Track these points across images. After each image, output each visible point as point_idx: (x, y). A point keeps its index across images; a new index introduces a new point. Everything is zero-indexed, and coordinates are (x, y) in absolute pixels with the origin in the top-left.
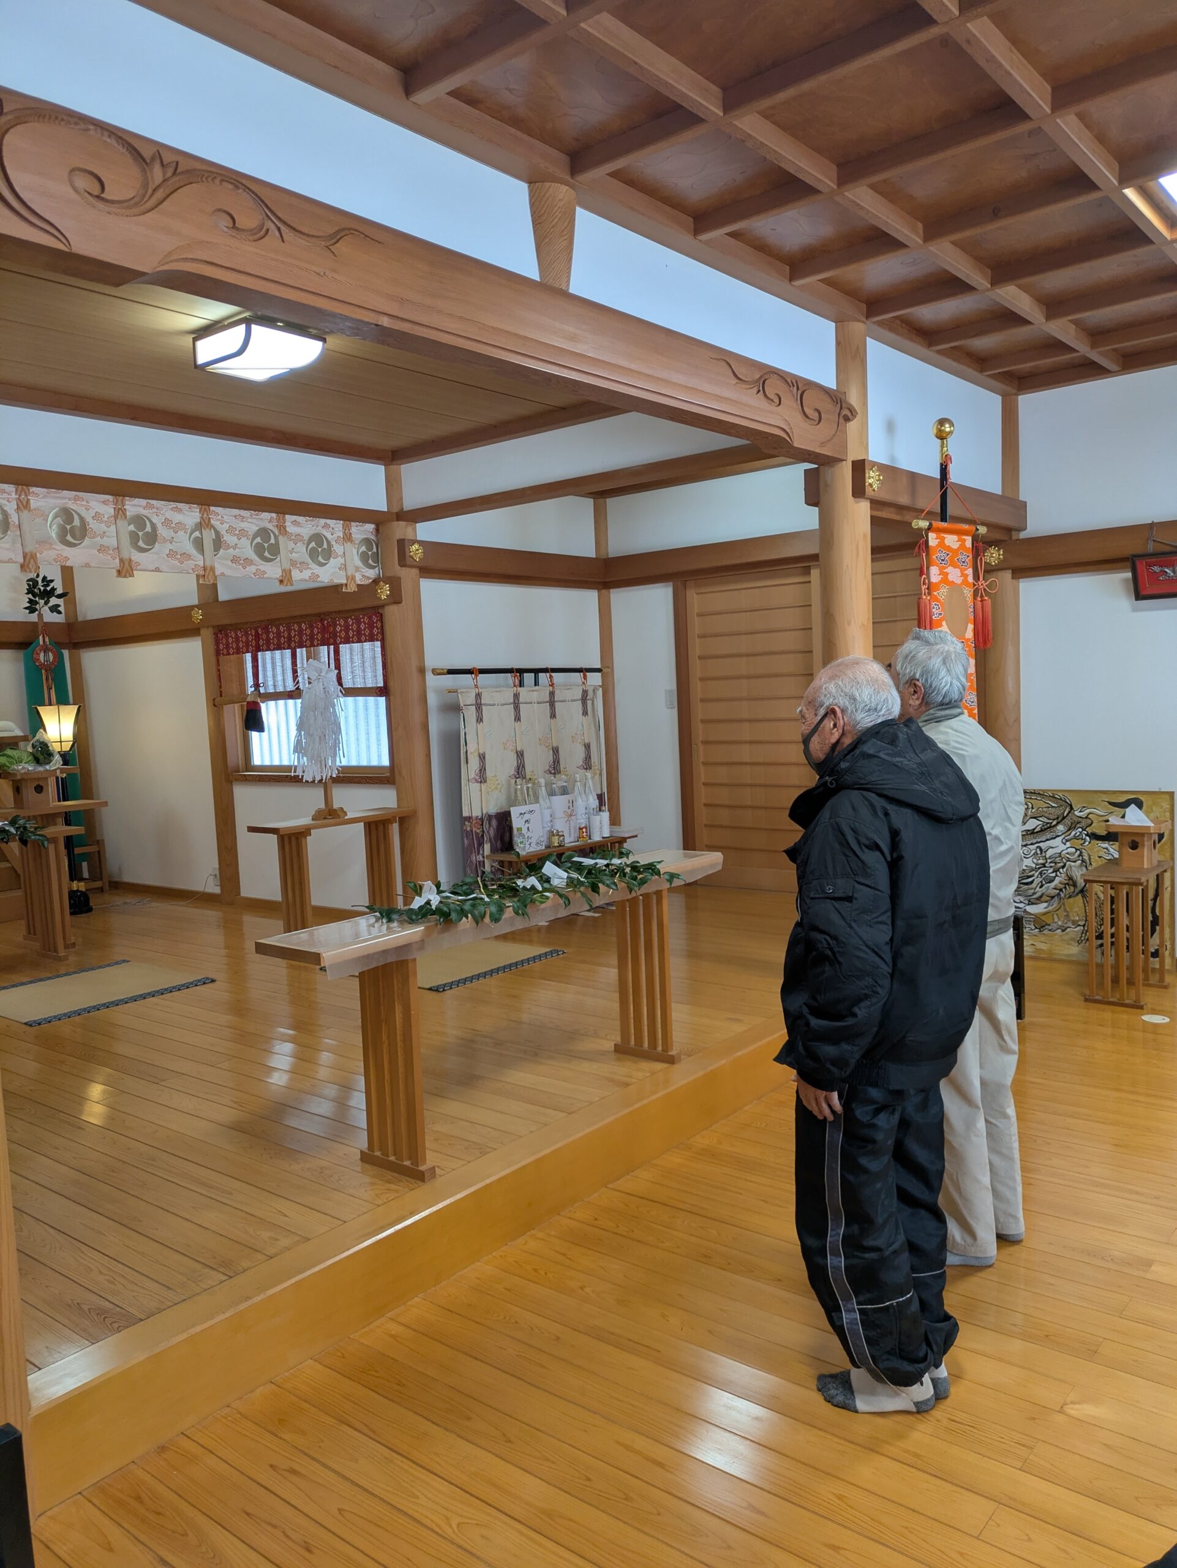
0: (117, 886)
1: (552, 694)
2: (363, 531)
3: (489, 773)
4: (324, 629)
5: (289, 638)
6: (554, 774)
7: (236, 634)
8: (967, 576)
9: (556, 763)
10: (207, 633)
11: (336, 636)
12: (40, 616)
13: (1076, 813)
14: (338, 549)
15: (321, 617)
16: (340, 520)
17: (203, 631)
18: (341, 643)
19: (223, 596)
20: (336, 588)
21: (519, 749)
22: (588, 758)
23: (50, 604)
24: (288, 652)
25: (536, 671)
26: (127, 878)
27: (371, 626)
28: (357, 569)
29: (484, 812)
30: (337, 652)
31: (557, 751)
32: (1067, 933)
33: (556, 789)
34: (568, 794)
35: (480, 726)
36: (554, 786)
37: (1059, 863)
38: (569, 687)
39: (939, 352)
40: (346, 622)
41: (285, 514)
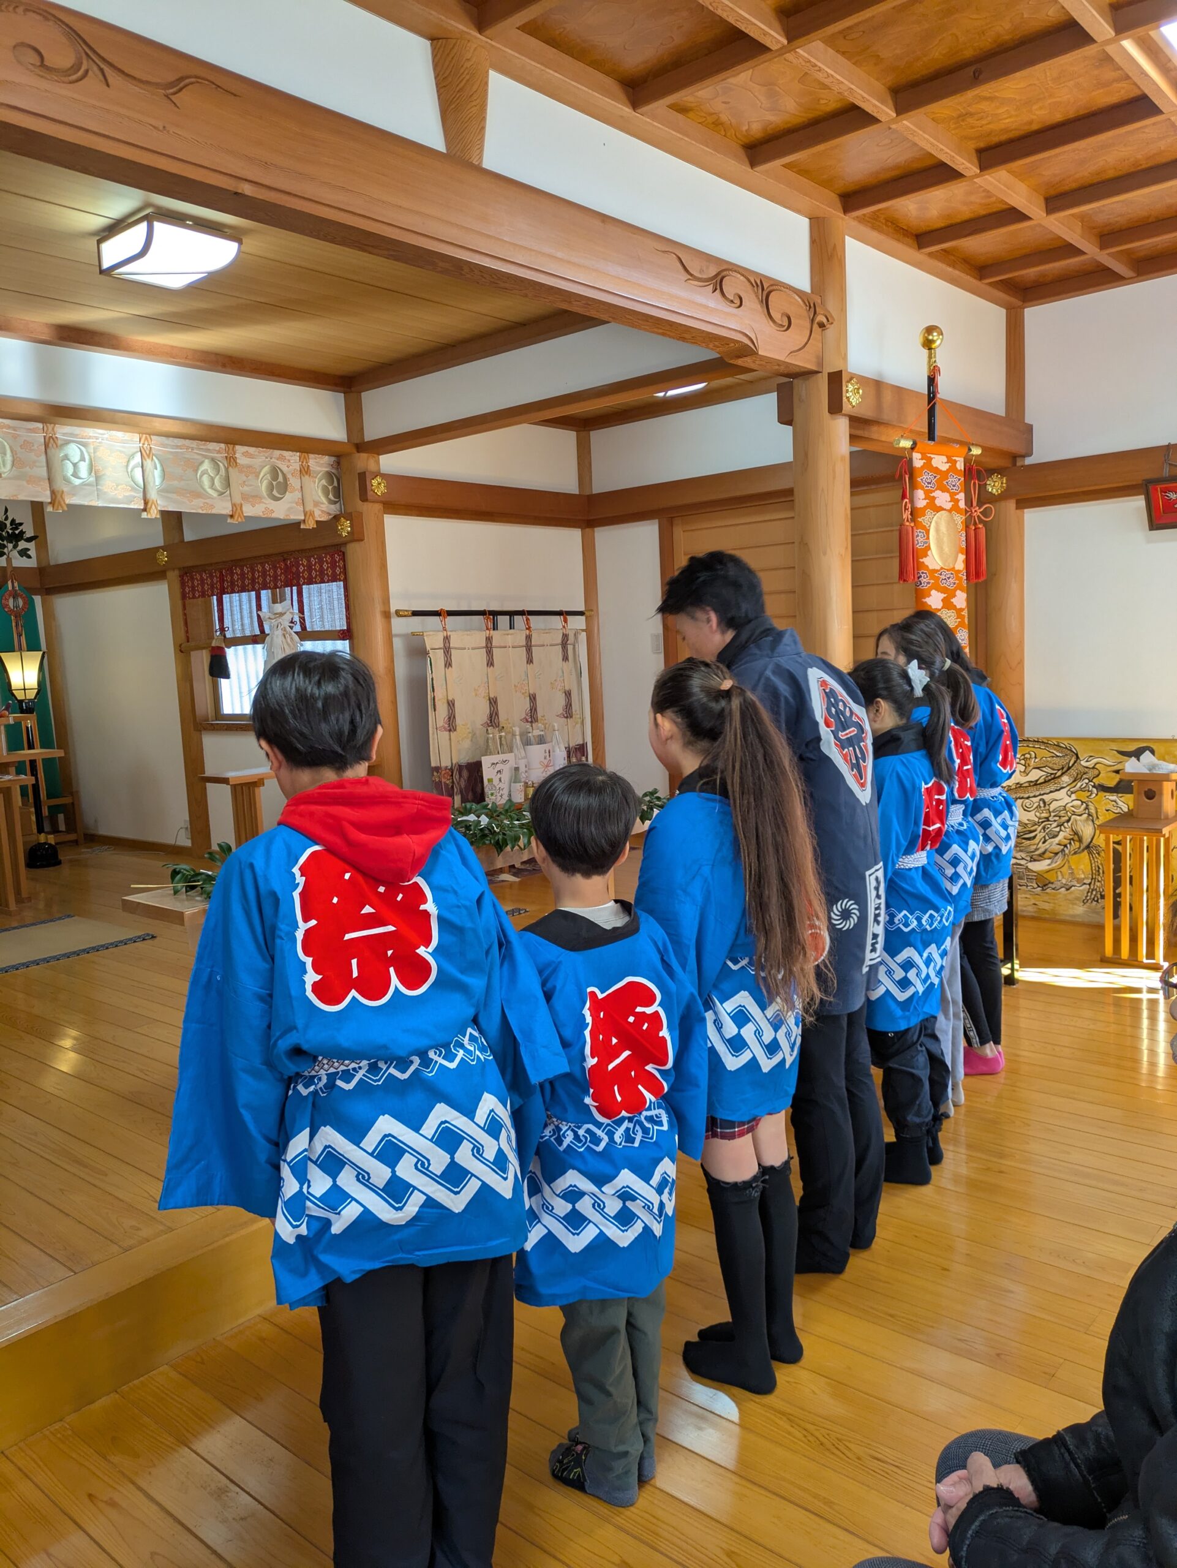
0: (93, 839)
1: (529, 638)
2: (320, 464)
3: (459, 721)
4: (287, 569)
5: (253, 581)
6: (531, 722)
7: (201, 576)
8: (958, 501)
9: (533, 710)
10: (173, 575)
11: (298, 577)
12: (9, 560)
13: (1083, 763)
14: (294, 482)
15: (284, 556)
16: (297, 451)
17: (170, 574)
18: (304, 584)
19: (189, 536)
20: (296, 525)
21: (492, 696)
22: (569, 706)
23: (19, 548)
24: (253, 593)
25: (511, 614)
26: (102, 832)
27: (333, 565)
28: (317, 504)
29: (454, 762)
30: (300, 594)
31: (535, 698)
32: (1071, 893)
33: (532, 738)
34: (545, 743)
35: (449, 671)
36: (530, 735)
37: (1063, 817)
38: (548, 630)
39: (930, 255)
40: (309, 561)
41: (234, 444)
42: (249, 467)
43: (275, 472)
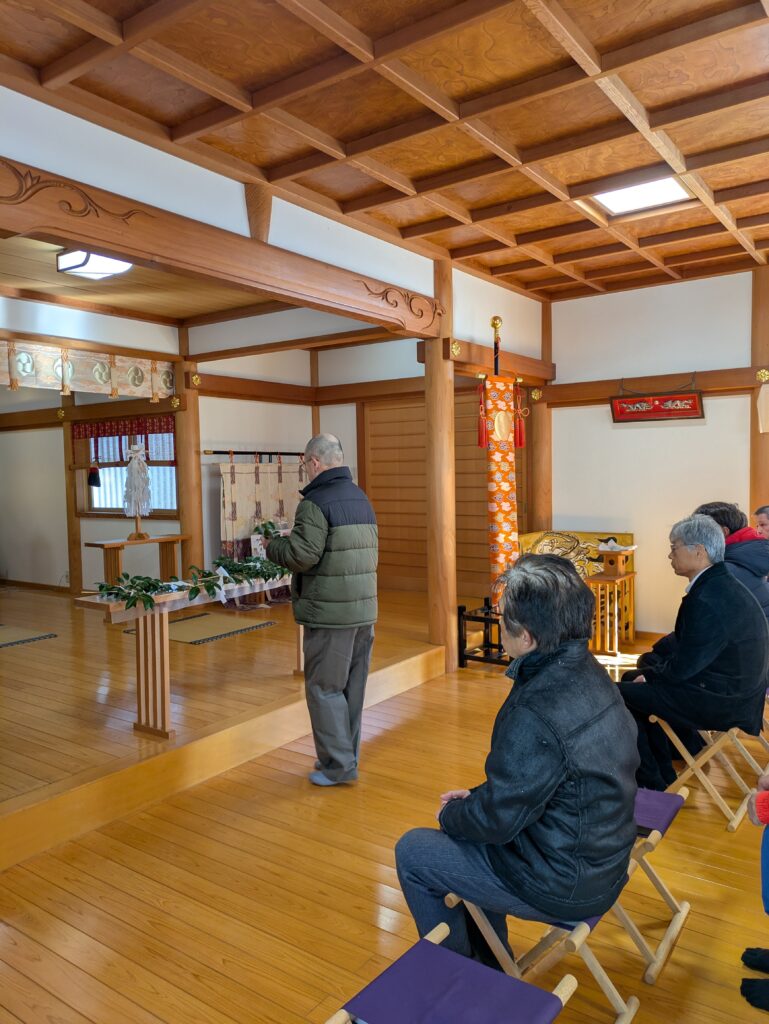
1: (280, 468)
2: (163, 367)
3: (238, 515)
4: (139, 425)
5: (118, 430)
6: (279, 516)
7: (85, 426)
8: (510, 406)
9: (282, 509)
10: (67, 424)
11: (146, 429)
13: (581, 545)
14: (147, 376)
15: (138, 417)
16: (150, 359)
17: (65, 424)
18: (149, 433)
19: (78, 402)
20: (148, 400)
21: (257, 500)
24: (117, 438)
25: (270, 454)
27: (168, 424)
28: (160, 389)
29: (234, 539)
30: (146, 439)
31: (281, 503)
35: (233, 486)
38: (291, 464)
39: (499, 278)
40: (153, 420)
41: (114, 354)
42: (122, 367)
43: (137, 370)
